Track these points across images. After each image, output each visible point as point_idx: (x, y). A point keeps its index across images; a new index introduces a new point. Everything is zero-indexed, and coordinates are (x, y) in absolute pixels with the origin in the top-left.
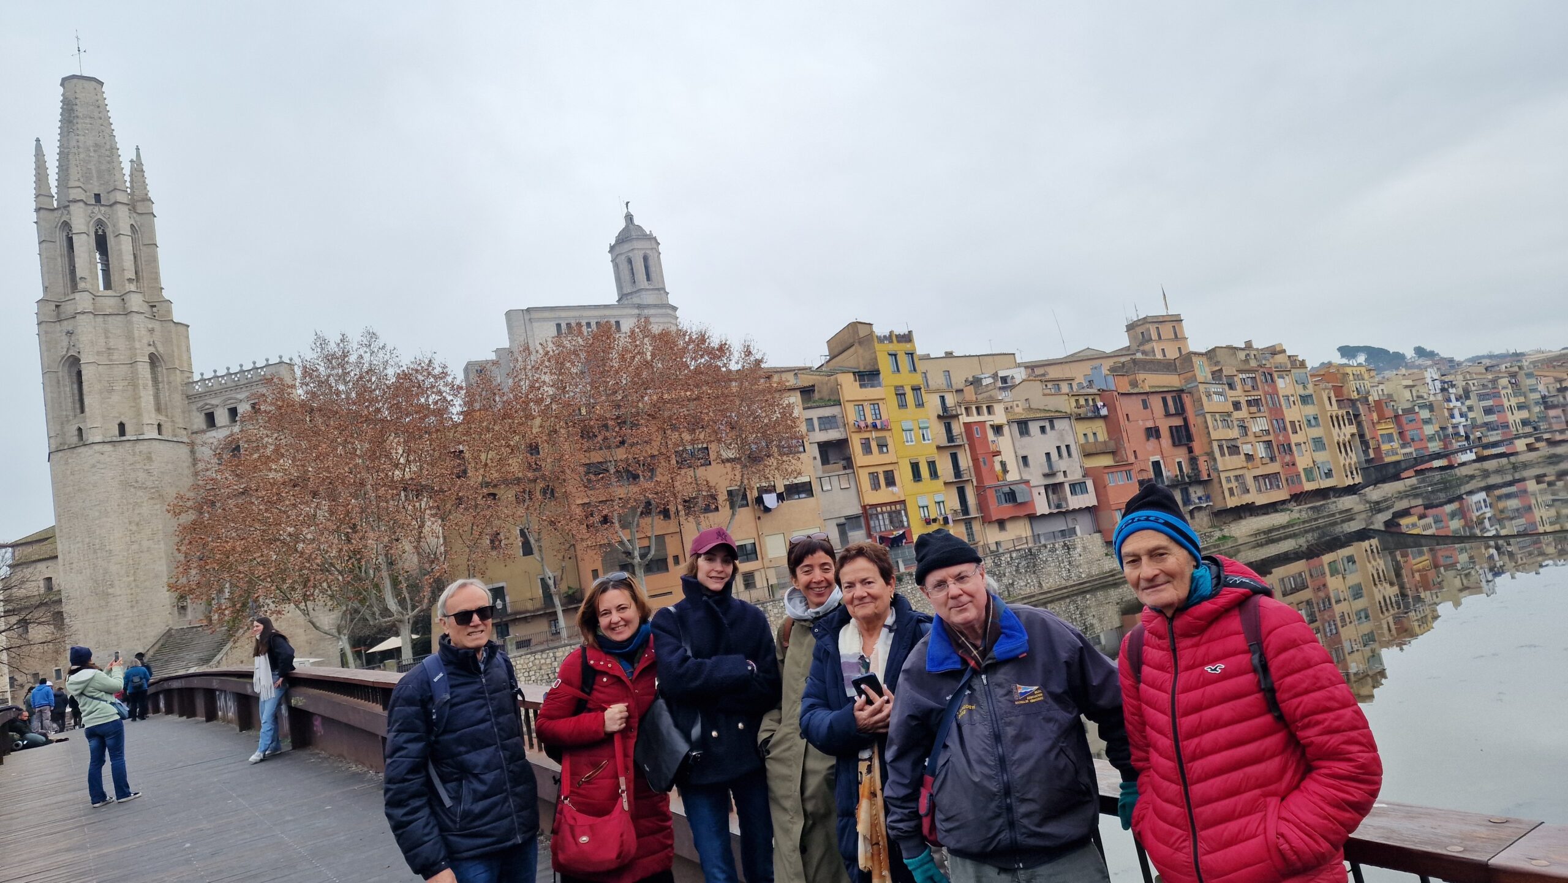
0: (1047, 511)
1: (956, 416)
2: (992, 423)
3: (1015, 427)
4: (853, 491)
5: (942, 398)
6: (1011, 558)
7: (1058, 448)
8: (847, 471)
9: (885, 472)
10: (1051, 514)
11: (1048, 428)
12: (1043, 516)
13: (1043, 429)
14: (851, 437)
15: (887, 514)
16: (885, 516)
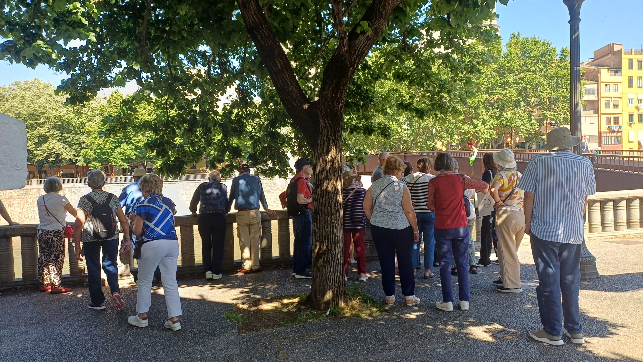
4: (596, 125)
8: (595, 115)
9: (615, 118)
14: (600, 100)
15: (611, 137)
16: (610, 137)
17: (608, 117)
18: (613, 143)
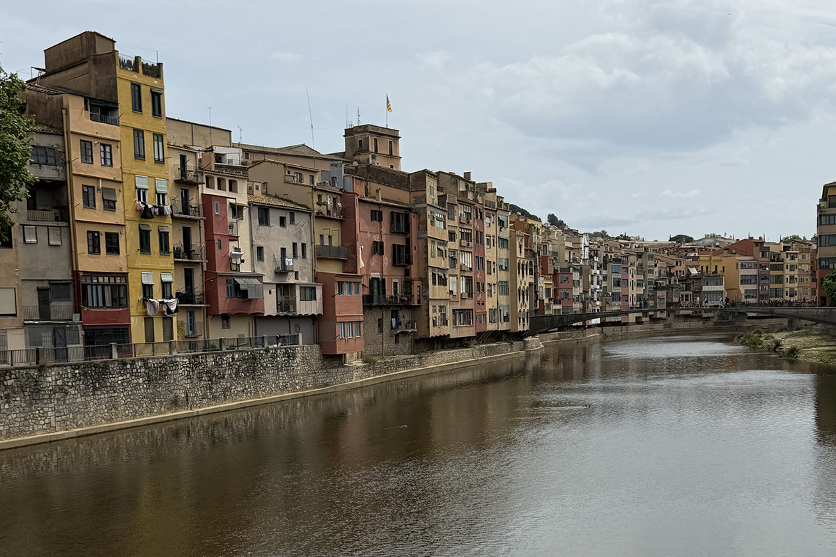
0: (274, 313)
1: (195, 185)
2: (233, 201)
3: (255, 212)
4: (64, 251)
5: (183, 159)
6: (233, 358)
7: (294, 245)
8: (60, 224)
9: (108, 235)
10: (277, 317)
11: (288, 221)
12: (270, 317)
13: (282, 222)
14: (71, 181)
15: (103, 286)
16: (100, 288)
17: (93, 233)
18: (108, 304)
